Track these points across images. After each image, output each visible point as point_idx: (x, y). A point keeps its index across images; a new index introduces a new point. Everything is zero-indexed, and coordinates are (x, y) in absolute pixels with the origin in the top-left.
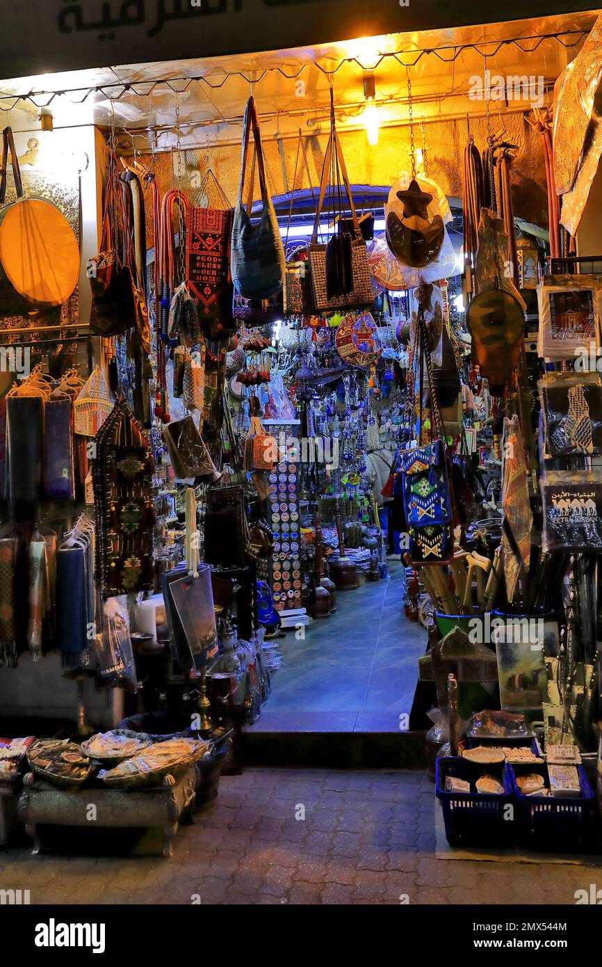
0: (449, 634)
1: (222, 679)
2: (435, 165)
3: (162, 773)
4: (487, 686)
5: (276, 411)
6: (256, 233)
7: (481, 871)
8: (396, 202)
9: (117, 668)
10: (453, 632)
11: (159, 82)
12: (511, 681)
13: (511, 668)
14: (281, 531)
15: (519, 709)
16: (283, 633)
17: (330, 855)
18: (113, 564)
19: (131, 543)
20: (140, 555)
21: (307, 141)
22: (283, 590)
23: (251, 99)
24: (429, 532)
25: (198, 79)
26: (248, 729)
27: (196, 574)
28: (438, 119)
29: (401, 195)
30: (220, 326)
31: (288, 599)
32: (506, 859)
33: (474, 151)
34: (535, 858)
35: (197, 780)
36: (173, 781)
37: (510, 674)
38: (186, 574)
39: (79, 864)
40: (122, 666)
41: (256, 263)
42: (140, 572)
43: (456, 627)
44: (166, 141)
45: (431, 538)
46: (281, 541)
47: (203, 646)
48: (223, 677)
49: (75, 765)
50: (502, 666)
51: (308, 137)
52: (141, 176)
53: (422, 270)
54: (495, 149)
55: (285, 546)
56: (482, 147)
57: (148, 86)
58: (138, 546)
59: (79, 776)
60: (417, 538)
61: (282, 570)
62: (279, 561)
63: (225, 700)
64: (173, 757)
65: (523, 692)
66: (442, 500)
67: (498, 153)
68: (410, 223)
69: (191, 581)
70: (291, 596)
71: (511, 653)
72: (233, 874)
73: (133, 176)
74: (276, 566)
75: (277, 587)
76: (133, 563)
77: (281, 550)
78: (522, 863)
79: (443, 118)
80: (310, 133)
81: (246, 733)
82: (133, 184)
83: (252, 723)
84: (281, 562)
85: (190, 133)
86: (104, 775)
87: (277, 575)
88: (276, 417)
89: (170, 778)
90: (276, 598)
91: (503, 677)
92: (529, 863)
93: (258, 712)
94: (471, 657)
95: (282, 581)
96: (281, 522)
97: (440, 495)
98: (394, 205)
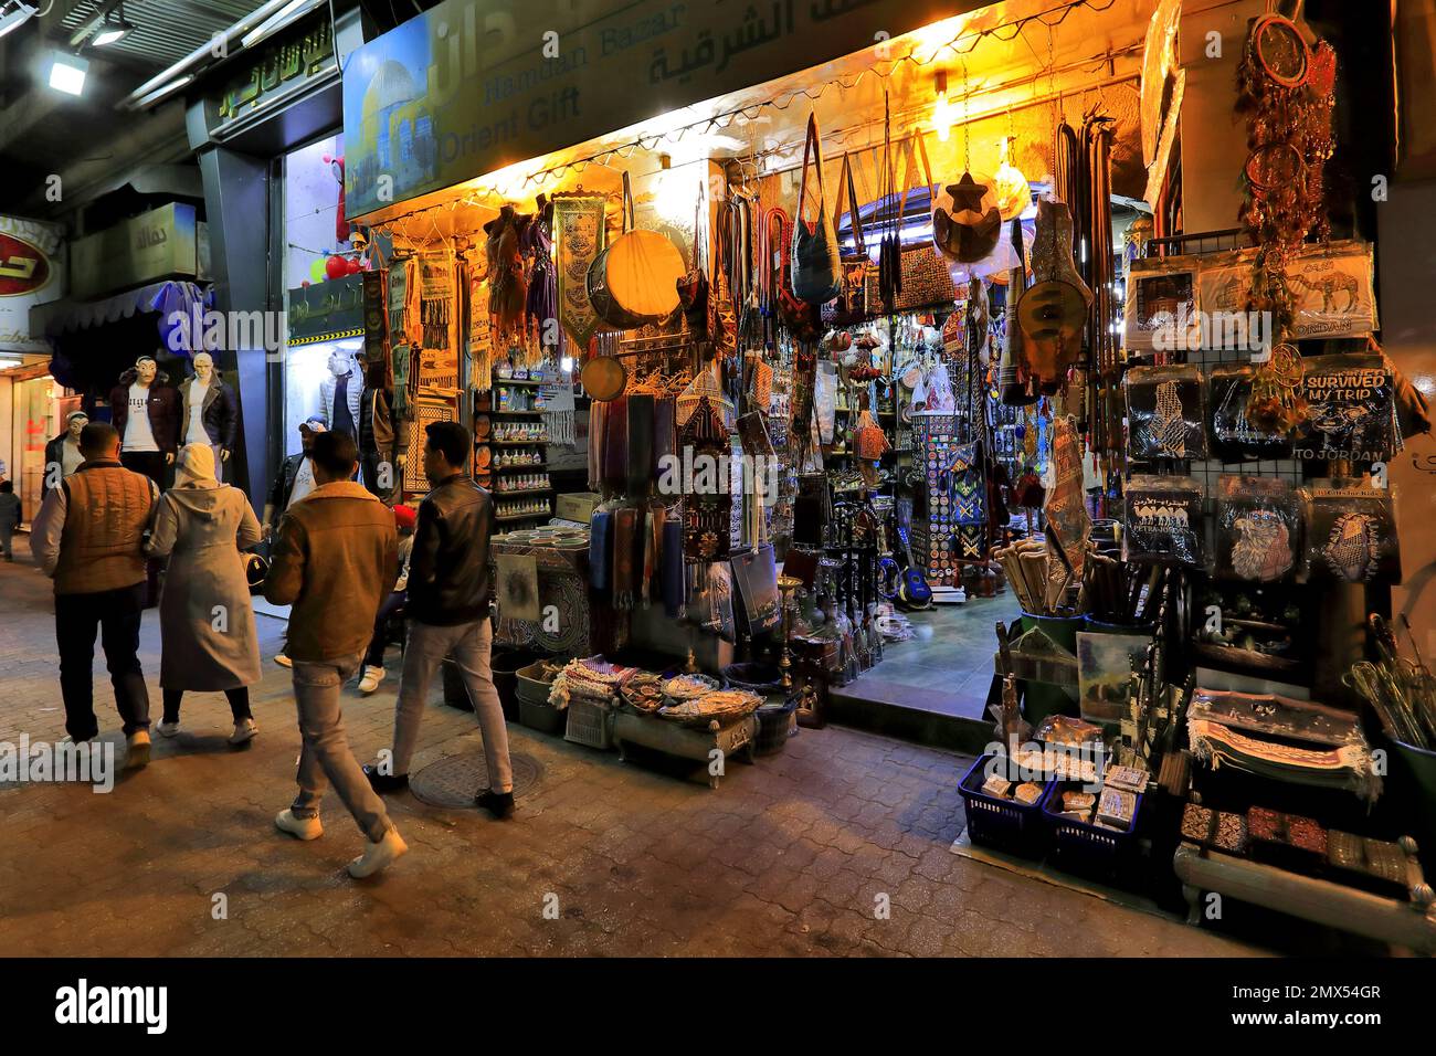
0: (1027, 633)
1: (816, 644)
2: (1031, 152)
3: (710, 717)
4: (1067, 689)
5: (938, 402)
6: (810, 242)
7: (986, 875)
8: (944, 198)
9: (714, 623)
10: (1031, 631)
11: (736, 112)
12: (1093, 691)
13: (1094, 677)
14: (939, 514)
15: (1102, 720)
16: (935, 607)
17: (852, 822)
18: (691, 537)
19: (710, 519)
20: (717, 531)
21: (900, 146)
22: (940, 568)
23: (812, 114)
24: (970, 531)
25: (768, 103)
26: (835, 691)
27: (756, 552)
28: (1033, 101)
29: (950, 190)
30: (811, 329)
31: (945, 576)
32: (1022, 871)
33: (1067, 130)
34: (1056, 879)
35: (756, 729)
36: (718, 726)
37: (1092, 682)
38: (749, 550)
39: (646, 777)
40: (719, 621)
41: (810, 269)
42: (718, 544)
43: (1036, 627)
44: (773, 163)
45: (972, 537)
46: (939, 523)
47: (760, 615)
48: (816, 642)
49: (648, 698)
50: (1084, 674)
51: (900, 141)
52: (748, 198)
53: (973, 266)
54: (1090, 125)
55: (944, 528)
56: (1077, 124)
57: (728, 118)
58: (717, 523)
59: (648, 707)
60: (960, 536)
61: (940, 549)
62: (937, 541)
63: (818, 662)
64: (724, 706)
65: (1107, 705)
66: (980, 501)
67: (1095, 129)
68: (960, 218)
69: (751, 558)
70: (948, 574)
71: (1095, 661)
72: (755, 816)
73: (741, 199)
74: (934, 545)
75: (934, 564)
76: (710, 537)
77: (939, 531)
78: (1037, 879)
79: (1038, 100)
80: (901, 138)
81: (831, 695)
82: (741, 206)
83: (843, 686)
84: (939, 542)
85: (792, 153)
86: (664, 710)
87: (935, 554)
88: (936, 409)
89: (715, 724)
90: (933, 574)
91: (1084, 685)
92: (1045, 882)
93: (854, 676)
94: (1050, 659)
95: (939, 559)
96: (939, 506)
97: (979, 495)
98: (944, 202)
